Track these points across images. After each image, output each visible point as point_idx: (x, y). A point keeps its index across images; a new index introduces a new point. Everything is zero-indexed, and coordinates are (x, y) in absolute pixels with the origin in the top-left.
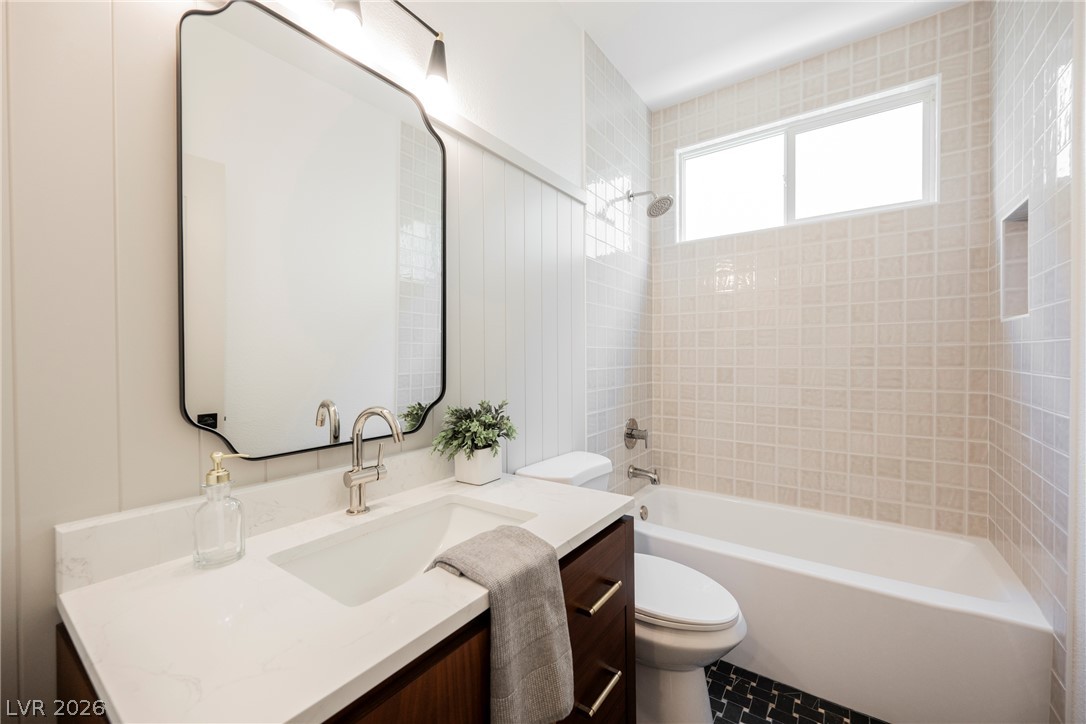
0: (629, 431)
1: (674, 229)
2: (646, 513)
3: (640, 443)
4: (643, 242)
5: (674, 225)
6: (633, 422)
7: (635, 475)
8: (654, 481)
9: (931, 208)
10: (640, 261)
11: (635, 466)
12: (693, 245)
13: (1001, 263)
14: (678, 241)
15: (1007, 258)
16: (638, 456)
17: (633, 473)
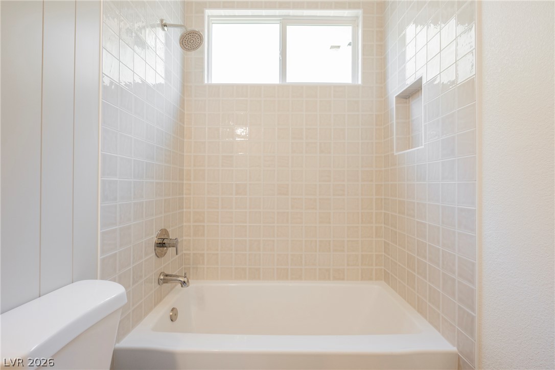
0: (160, 241)
1: (203, 72)
2: (176, 315)
3: (171, 251)
4: (176, 75)
5: (203, 68)
6: (165, 232)
7: (165, 281)
8: (184, 283)
9: (358, 87)
10: (174, 90)
11: (167, 273)
12: (218, 86)
13: (394, 121)
14: (206, 82)
15: (397, 118)
16: (170, 262)
17: (164, 279)
